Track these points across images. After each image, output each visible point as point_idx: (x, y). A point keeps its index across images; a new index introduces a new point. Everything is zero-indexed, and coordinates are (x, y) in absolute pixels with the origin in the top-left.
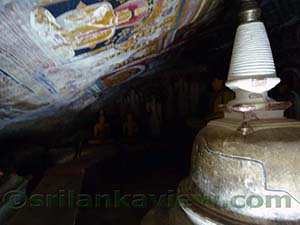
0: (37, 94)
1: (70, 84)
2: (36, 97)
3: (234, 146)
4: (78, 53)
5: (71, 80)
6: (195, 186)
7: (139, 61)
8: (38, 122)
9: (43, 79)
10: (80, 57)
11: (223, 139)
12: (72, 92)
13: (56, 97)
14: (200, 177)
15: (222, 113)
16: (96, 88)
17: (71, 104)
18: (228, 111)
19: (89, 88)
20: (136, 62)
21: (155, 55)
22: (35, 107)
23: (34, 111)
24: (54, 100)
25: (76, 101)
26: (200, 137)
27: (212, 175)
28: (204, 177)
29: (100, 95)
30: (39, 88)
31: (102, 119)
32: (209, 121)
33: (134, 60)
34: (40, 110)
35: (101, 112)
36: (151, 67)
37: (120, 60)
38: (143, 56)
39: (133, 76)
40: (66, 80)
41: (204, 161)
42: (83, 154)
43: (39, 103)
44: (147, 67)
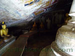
2: (17, 17)
3: (69, 34)
5: (25, 13)
6: (56, 44)
7: (44, 8)
8: (19, 24)
9: (17, 13)
10: (26, 6)
11: (66, 31)
12: (26, 17)
14: (58, 42)
15: (67, 23)
16: (32, 15)
17: (27, 19)
18: (68, 23)
19: (30, 15)
20: (43, 8)
21: (48, 6)
22: (17, 20)
23: (17, 21)
24: (21, 18)
25: (28, 19)
26: (59, 30)
27: (61, 42)
28: (59, 42)
30: (17, 15)
32: (62, 26)
33: (42, 8)
34: (18, 21)
35: (35, 22)
36: (47, 10)
37: (38, 7)
38: (45, 7)
39: (42, 12)
40: (24, 13)
41: (59, 37)
42: (30, 32)
43: (18, 19)
44: (46, 10)
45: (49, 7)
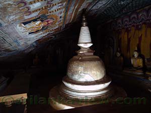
0: (13, 47)
1: (26, 43)
4: (30, 33)
5: (26, 41)
9: (16, 41)
12: (25, 46)
13: (20, 47)
16: (35, 44)
17: (24, 50)
19: (32, 44)
20: (51, 35)
22: (11, 51)
27: (71, 71)
28: (69, 73)
29: (36, 46)
30: (14, 44)
31: (37, 57)
35: (37, 54)
36: (57, 36)
37: (44, 35)
44: (55, 36)
45: (59, 33)
